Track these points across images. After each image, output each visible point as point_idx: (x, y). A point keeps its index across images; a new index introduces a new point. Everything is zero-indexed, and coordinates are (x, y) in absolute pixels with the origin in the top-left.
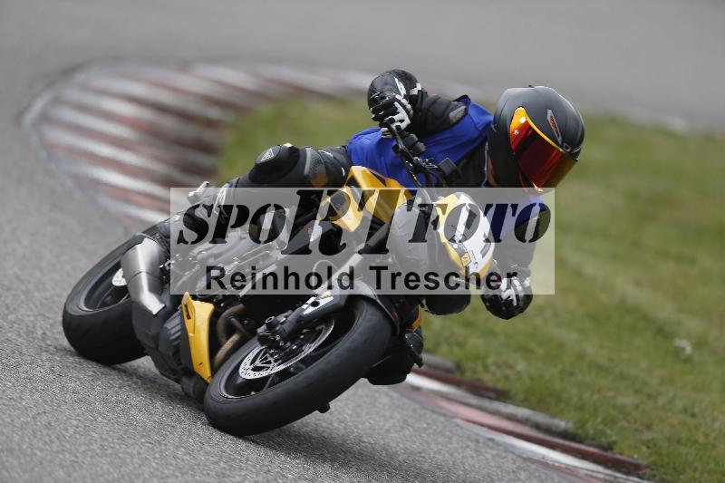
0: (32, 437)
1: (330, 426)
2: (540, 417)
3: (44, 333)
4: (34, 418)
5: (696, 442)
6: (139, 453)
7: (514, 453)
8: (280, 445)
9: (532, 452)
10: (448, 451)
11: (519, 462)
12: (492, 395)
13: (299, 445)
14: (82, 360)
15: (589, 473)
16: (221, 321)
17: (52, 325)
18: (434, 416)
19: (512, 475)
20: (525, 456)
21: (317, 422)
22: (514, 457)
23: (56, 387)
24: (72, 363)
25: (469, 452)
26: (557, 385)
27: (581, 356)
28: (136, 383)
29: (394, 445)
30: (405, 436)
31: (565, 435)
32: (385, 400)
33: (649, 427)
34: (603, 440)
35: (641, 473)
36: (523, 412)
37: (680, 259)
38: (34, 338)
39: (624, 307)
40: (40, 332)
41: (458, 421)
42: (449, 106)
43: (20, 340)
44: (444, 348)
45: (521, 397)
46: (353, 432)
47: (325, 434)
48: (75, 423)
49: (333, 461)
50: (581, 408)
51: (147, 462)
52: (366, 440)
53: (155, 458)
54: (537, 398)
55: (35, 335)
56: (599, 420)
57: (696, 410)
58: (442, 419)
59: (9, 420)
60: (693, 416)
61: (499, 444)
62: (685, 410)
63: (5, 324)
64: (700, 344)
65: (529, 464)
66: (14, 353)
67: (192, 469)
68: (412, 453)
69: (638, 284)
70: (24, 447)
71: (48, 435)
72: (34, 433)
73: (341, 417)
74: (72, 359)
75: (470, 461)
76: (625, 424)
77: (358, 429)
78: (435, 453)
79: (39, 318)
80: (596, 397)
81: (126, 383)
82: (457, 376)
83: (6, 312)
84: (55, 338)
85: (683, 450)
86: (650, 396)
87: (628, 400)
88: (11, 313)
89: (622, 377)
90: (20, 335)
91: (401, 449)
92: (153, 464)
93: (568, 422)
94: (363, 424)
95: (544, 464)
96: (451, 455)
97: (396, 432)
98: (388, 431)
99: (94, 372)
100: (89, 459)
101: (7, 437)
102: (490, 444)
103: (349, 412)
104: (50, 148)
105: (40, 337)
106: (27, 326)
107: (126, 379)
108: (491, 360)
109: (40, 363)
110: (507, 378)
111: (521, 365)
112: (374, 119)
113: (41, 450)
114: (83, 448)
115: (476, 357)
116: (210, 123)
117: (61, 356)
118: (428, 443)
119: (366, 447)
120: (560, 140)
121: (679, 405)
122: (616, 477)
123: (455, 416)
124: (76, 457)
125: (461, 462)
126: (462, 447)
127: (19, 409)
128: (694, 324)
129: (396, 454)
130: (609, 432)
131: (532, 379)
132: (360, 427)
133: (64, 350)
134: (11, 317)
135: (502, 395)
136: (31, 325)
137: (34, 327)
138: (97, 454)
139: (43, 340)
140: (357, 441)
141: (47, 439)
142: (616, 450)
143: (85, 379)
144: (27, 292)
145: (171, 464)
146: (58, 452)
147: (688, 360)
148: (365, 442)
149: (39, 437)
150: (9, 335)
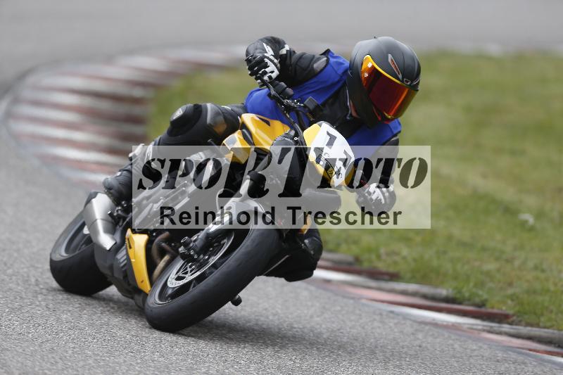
0: (41, 361)
1: (266, 319)
2: (425, 289)
3: (37, 280)
4: (40, 346)
5: (548, 291)
6: (125, 361)
7: (410, 320)
8: (231, 339)
9: (423, 317)
10: (360, 326)
11: (416, 326)
12: (386, 277)
13: (245, 337)
14: (69, 297)
15: (471, 326)
16: (154, 247)
17: (42, 273)
18: (345, 300)
19: (412, 337)
20: (419, 320)
21: (257, 318)
22: (411, 322)
23: (52, 320)
24: (62, 300)
25: (376, 324)
26: (435, 263)
27: (450, 238)
28: (113, 308)
29: (318, 326)
30: (325, 318)
31: (447, 300)
32: (305, 293)
33: (510, 284)
34: (477, 300)
35: (510, 320)
36: (412, 287)
37: (513, 153)
38: (30, 285)
39: (477, 196)
40: (33, 280)
41: (364, 301)
42: (313, 59)
43: (19, 288)
44: (344, 247)
45: (409, 275)
46: (285, 321)
47: (264, 326)
48: (72, 345)
49: (274, 345)
50: (456, 278)
51: (132, 367)
52: (296, 326)
53: (138, 363)
54: (421, 274)
55: (29, 282)
56: (471, 284)
57: (545, 266)
58: (352, 301)
59: (21, 351)
60: (543, 271)
61: (398, 314)
62: (536, 268)
63: (6, 277)
64: (540, 215)
65: (423, 326)
66: (16, 298)
67: (168, 368)
68: (333, 331)
69: (485, 176)
70: (36, 369)
71: (53, 358)
72: (42, 358)
73: (274, 311)
74: (61, 297)
75: (378, 331)
76: (491, 285)
77: (288, 318)
78: (350, 328)
79: (31, 269)
80: (466, 267)
81: (106, 309)
82: (357, 267)
83: (5, 268)
84: (46, 283)
85: (540, 298)
86: (507, 261)
87: (491, 266)
88: (9, 268)
89: (484, 249)
90: (18, 284)
91: (324, 329)
92: (137, 368)
93: (448, 290)
94: (292, 314)
95: (435, 324)
96: (363, 328)
97: (318, 316)
98: (312, 317)
99: (80, 304)
100: (87, 371)
101: (22, 363)
102: (391, 315)
103: (280, 307)
104: (17, 137)
105: (33, 283)
106: (23, 276)
107: (105, 306)
108: (382, 251)
109: (38, 303)
110: (396, 263)
111: (405, 252)
112: (250, 74)
113: (50, 370)
114: (81, 363)
115: (370, 250)
116: (136, 101)
117: (53, 296)
118: (343, 321)
119: (297, 331)
120: (400, 76)
121: (531, 264)
122: (491, 327)
123: (361, 298)
124: (78, 371)
125: (372, 333)
126: (370, 321)
127: (27, 341)
128: (531, 201)
129: (321, 333)
130: (480, 292)
131: (415, 260)
132: (290, 316)
133: (54, 290)
134: (10, 271)
135: (394, 277)
136: (25, 275)
137: (28, 276)
138: (93, 367)
139: (37, 285)
140: (289, 328)
141: (52, 360)
142: (488, 305)
143: (74, 310)
144: (18, 251)
145: (150, 366)
146: (63, 370)
147: (532, 229)
148: (295, 328)
149: (46, 360)
150: (11, 285)
